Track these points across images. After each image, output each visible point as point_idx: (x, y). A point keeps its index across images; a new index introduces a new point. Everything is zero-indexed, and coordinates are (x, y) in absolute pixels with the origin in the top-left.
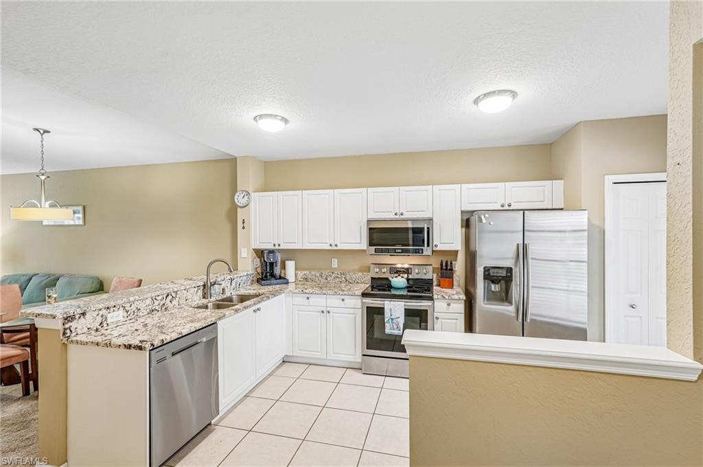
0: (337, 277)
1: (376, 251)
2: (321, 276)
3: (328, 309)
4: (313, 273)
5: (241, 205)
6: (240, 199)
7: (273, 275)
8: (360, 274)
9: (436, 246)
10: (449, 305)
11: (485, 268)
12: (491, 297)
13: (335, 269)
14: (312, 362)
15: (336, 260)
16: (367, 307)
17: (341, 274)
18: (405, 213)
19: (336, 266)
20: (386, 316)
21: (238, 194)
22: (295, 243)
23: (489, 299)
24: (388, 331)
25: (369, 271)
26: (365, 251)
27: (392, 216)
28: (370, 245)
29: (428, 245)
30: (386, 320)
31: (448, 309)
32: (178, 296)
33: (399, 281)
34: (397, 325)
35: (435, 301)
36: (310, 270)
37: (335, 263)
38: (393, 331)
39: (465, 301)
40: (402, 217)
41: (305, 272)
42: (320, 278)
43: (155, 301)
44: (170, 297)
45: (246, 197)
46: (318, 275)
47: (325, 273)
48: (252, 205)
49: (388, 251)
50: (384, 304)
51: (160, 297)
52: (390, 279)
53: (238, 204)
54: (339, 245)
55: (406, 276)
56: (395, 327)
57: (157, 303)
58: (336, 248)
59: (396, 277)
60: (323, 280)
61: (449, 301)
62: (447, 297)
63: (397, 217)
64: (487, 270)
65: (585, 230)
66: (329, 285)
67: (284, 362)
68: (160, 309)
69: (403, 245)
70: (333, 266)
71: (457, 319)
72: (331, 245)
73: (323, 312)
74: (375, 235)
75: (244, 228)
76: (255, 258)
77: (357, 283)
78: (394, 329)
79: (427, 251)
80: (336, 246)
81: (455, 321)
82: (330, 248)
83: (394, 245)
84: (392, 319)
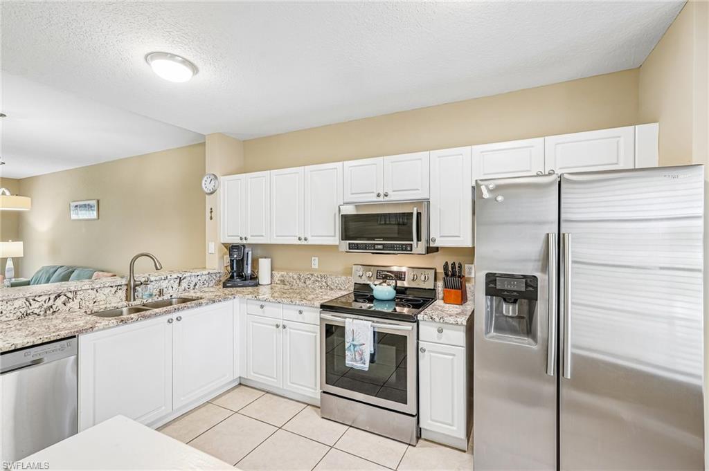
0: (317, 281)
1: (351, 247)
2: (299, 279)
3: (285, 323)
4: (291, 274)
5: (209, 192)
6: (207, 185)
7: (241, 276)
8: (344, 278)
9: (434, 241)
10: (440, 331)
11: (488, 275)
12: (502, 326)
13: (315, 270)
14: (268, 389)
15: (317, 258)
16: (327, 325)
17: (322, 277)
18: (390, 193)
19: (317, 267)
20: (347, 340)
21: (205, 178)
22: (262, 236)
23: (499, 328)
24: (349, 363)
25: (351, 274)
26: (337, 246)
27: (373, 198)
28: (342, 240)
29: (419, 239)
30: (347, 345)
31: (440, 338)
32: (78, 297)
33: (384, 290)
34: (361, 355)
35: (420, 323)
36: (288, 270)
37: (315, 263)
38: (354, 363)
39: (466, 326)
40: (387, 199)
41: (283, 273)
42: (298, 282)
43: (32, 302)
44: (63, 298)
45: (213, 182)
46: (296, 277)
47: (304, 275)
48: (220, 192)
49: (365, 247)
50: (345, 322)
51: (44, 298)
52: (373, 286)
53: (206, 190)
54: (309, 238)
55: (393, 283)
56: (358, 358)
57: (37, 305)
58: (305, 243)
59: (380, 284)
60: (301, 284)
61: (439, 325)
62: (437, 319)
63: (381, 199)
64: (491, 279)
65: (698, 217)
66: (307, 290)
67: (240, 384)
68: (42, 313)
69: (385, 239)
70: (313, 267)
71: (454, 355)
72: (300, 239)
73: (277, 326)
74: (352, 225)
75: (211, 218)
76: (225, 254)
77: (340, 289)
78: (356, 361)
79: (419, 247)
80: (306, 239)
81: (451, 357)
82: (299, 243)
83: (373, 239)
84: (354, 346)
